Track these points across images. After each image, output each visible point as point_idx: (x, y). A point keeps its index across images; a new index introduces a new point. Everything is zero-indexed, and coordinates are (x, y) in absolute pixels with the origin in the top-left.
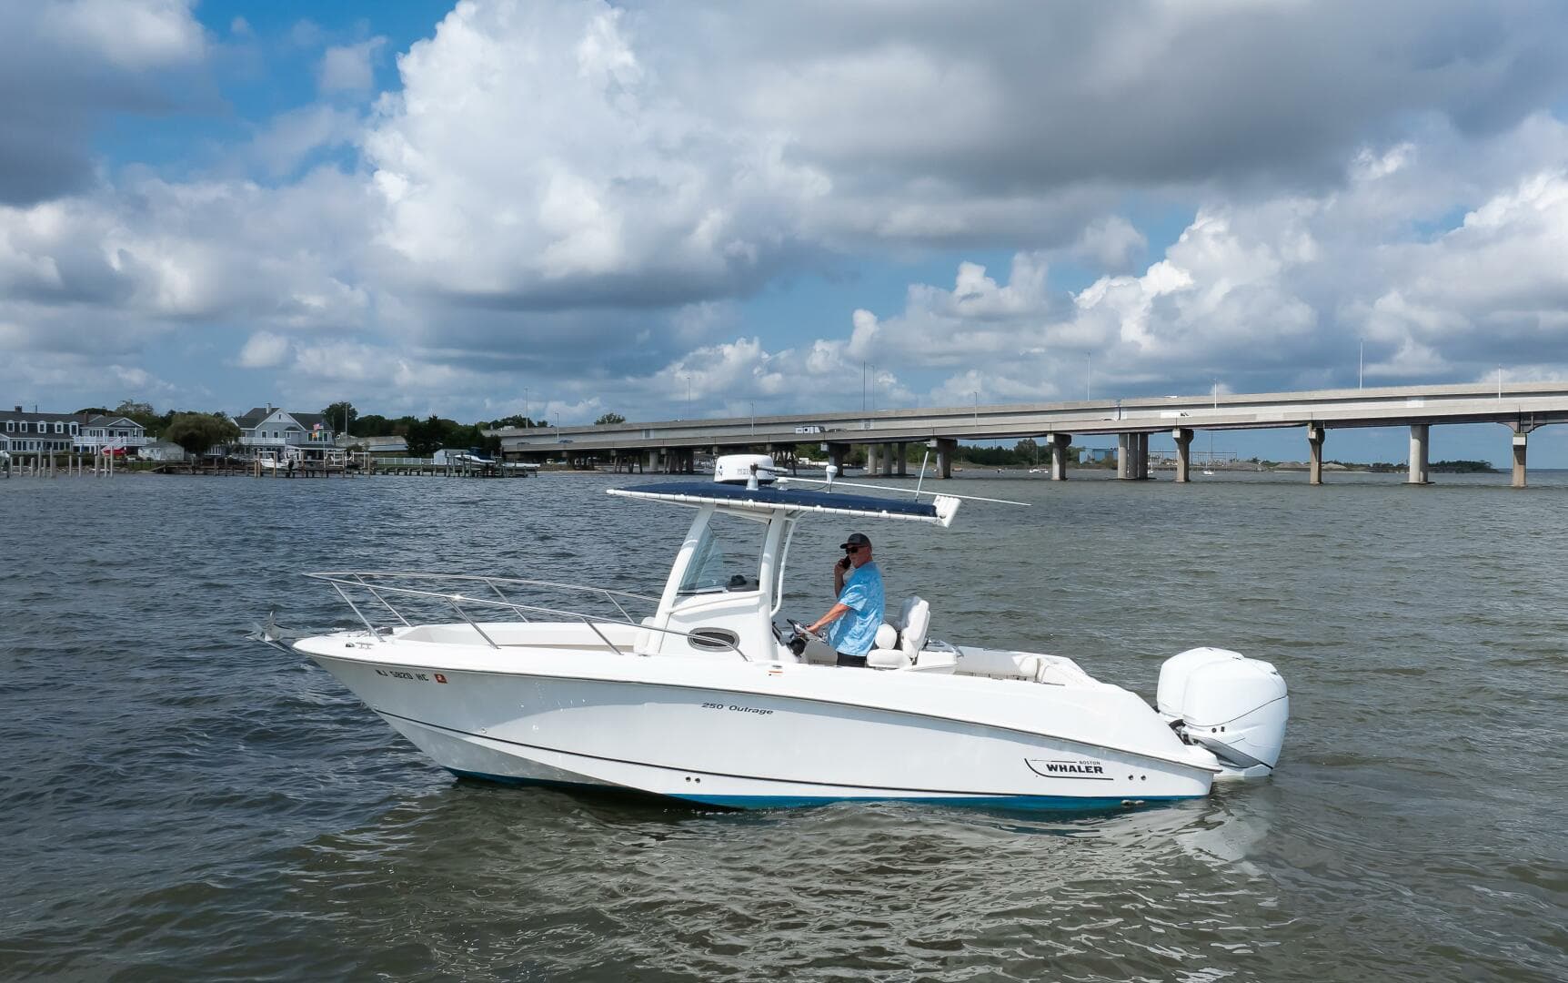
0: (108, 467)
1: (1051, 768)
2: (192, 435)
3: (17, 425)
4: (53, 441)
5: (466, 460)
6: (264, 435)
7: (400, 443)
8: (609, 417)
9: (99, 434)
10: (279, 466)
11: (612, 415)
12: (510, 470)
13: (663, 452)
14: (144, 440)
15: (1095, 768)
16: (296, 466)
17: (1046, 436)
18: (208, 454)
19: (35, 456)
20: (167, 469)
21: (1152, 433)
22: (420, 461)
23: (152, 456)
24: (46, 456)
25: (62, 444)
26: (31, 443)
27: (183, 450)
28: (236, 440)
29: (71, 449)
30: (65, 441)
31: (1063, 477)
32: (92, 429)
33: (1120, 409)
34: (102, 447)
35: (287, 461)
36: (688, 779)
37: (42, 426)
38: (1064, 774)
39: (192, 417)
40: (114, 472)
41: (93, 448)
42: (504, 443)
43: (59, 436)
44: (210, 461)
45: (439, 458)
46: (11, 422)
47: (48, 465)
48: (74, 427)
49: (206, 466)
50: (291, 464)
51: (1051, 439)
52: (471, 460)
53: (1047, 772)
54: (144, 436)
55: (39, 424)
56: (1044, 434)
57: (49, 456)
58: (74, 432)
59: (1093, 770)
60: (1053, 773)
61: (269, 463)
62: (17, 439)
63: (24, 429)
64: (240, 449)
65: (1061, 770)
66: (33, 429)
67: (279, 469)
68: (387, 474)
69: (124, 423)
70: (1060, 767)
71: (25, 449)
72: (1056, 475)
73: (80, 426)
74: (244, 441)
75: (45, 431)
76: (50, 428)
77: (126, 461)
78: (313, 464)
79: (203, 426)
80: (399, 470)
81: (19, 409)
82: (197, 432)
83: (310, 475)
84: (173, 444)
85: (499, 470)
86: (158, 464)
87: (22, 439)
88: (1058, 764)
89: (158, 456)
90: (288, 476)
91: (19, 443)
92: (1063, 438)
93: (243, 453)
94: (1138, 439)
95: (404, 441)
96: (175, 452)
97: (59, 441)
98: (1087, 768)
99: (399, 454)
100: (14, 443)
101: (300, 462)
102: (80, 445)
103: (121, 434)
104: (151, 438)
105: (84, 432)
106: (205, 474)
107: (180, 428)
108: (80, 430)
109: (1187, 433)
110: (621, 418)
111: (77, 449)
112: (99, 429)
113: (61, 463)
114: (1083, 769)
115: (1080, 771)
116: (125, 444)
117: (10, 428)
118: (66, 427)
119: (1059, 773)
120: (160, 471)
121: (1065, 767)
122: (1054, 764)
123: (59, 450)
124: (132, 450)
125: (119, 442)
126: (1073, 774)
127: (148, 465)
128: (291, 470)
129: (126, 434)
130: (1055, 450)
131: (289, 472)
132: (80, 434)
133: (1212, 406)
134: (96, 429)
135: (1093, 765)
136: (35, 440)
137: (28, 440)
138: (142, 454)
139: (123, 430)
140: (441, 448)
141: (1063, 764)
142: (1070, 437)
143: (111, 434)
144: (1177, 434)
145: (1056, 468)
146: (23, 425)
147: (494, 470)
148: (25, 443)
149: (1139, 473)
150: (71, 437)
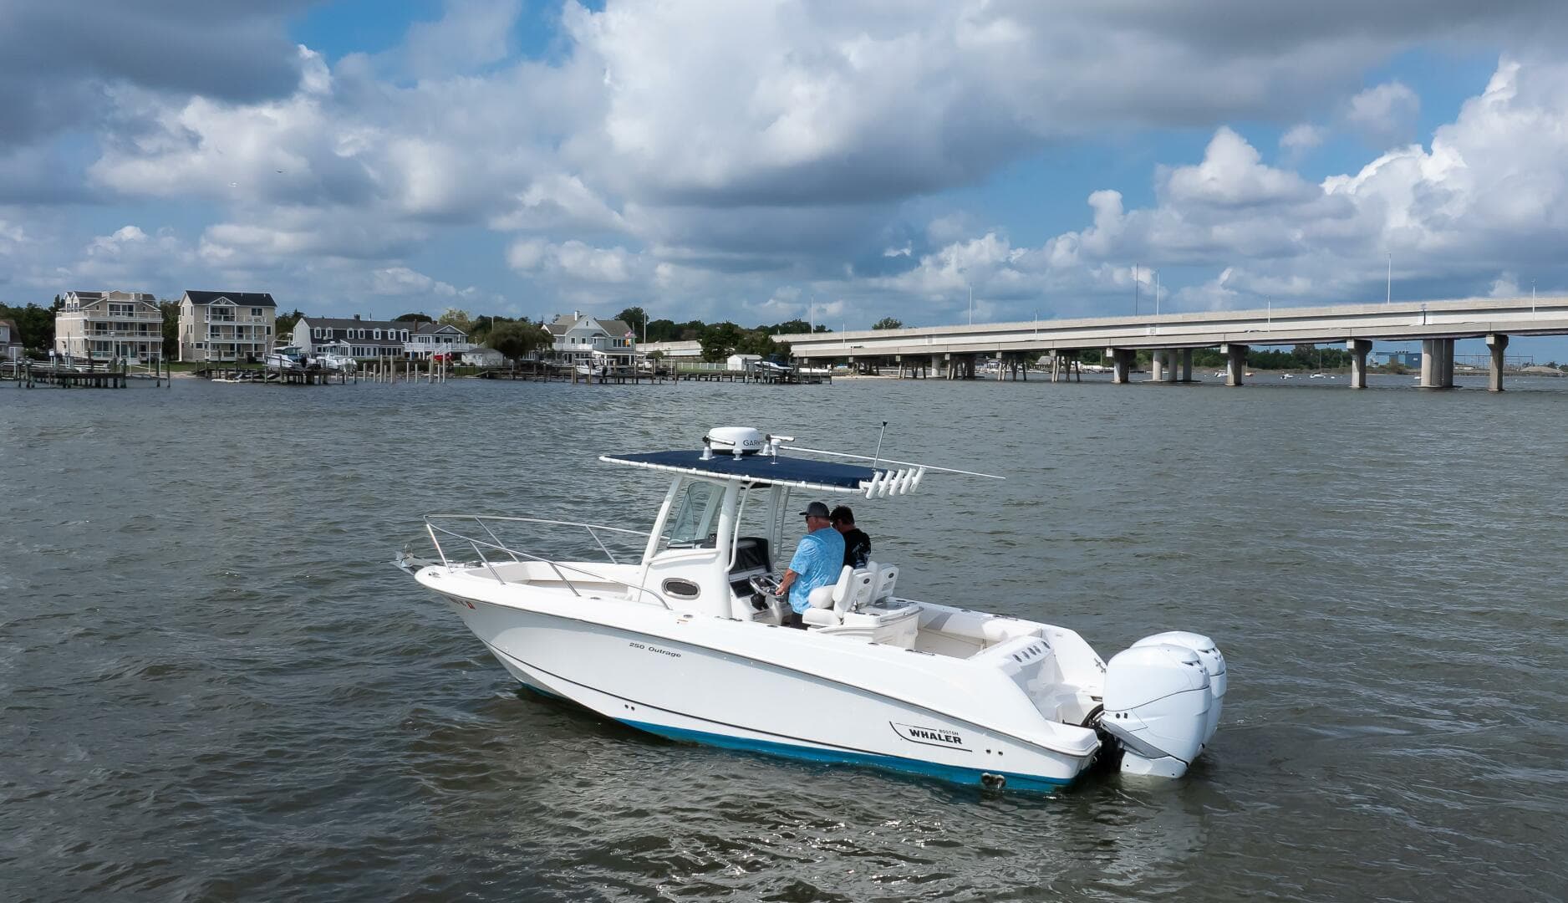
0: (441, 372)
1: (914, 733)
2: (510, 342)
3: (356, 332)
4: (387, 347)
5: (764, 366)
6: (573, 340)
7: (694, 348)
8: (886, 322)
9: (427, 340)
10: (594, 372)
11: (889, 319)
12: (806, 376)
13: (947, 358)
14: (466, 346)
15: (954, 738)
16: (609, 373)
17: (1345, 342)
18: (523, 359)
19: (377, 362)
20: (489, 374)
21: (1459, 339)
22: (714, 367)
23: (474, 361)
24: (387, 363)
25: (395, 350)
26: (369, 350)
27: (502, 355)
28: (550, 346)
29: (402, 355)
30: (397, 347)
31: (1363, 386)
32: (421, 336)
33: (1425, 313)
34: (430, 353)
35: (601, 368)
36: (627, 706)
37: (377, 333)
38: (925, 740)
39: (510, 324)
40: (446, 377)
41: (422, 353)
42: (794, 349)
43: (392, 342)
44: (528, 366)
45: (735, 362)
46: (351, 329)
47: (389, 370)
48: (405, 334)
49: (526, 371)
50: (605, 370)
51: (1351, 345)
52: (770, 367)
53: (909, 736)
54: (467, 342)
55: (374, 331)
56: (1344, 340)
57: (389, 362)
58: (405, 339)
59: (952, 739)
60: (915, 738)
61: (584, 370)
62: (357, 345)
63: (362, 336)
64: (552, 355)
65: (923, 737)
66: (369, 335)
67: (593, 376)
68: (689, 380)
69: (448, 330)
70: (922, 732)
71: (363, 354)
72: (1355, 383)
73: (410, 333)
74: (556, 346)
75: (380, 338)
76: (384, 335)
77: (454, 366)
78: (622, 371)
79: (520, 333)
80: (700, 376)
81: (358, 317)
82: (514, 338)
83: (621, 381)
84: (494, 350)
85: (795, 376)
86: (481, 369)
87: (360, 345)
88: (920, 730)
89: (479, 362)
90: (601, 382)
91: (358, 349)
92: (1363, 345)
93: (554, 359)
94: (1443, 345)
95: (699, 346)
96: (496, 358)
97: (392, 347)
98: (946, 737)
99: (694, 358)
100: (354, 349)
101: (612, 369)
102: (411, 351)
103: (446, 341)
104: (472, 345)
105: (414, 339)
106: (525, 379)
107: (499, 335)
108: (410, 337)
109: (1502, 339)
110: (898, 322)
111: (407, 354)
112: (427, 336)
113: (401, 369)
114: (943, 738)
115: (940, 738)
116: (450, 350)
117: (351, 336)
118: (398, 334)
119: (920, 739)
120: (484, 376)
121: (926, 733)
122: (917, 730)
123: (397, 356)
124: (456, 356)
125: (444, 349)
126: (933, 741)
127: (471, 370)
128: (604, 376)
129: (450, 340)
130: (1354, 357)
131: (603, 378)
132: (410, 341)
133: (1529, 309)
134: (424, 336)
135: (952, 736)
136: (371, 346)
137: (366, 346)
138: (467, 359)
139: (450, 336)
140: (734, 353)
141: (924, 731)
142: (1370, 343)
143: (438, 340)
144: (1490, 340)
145: (1356, 375)
146: (362, 332)
147: (791, 376)
148: (363, 349)
149: (1445, 380)
150: (402, 344)
